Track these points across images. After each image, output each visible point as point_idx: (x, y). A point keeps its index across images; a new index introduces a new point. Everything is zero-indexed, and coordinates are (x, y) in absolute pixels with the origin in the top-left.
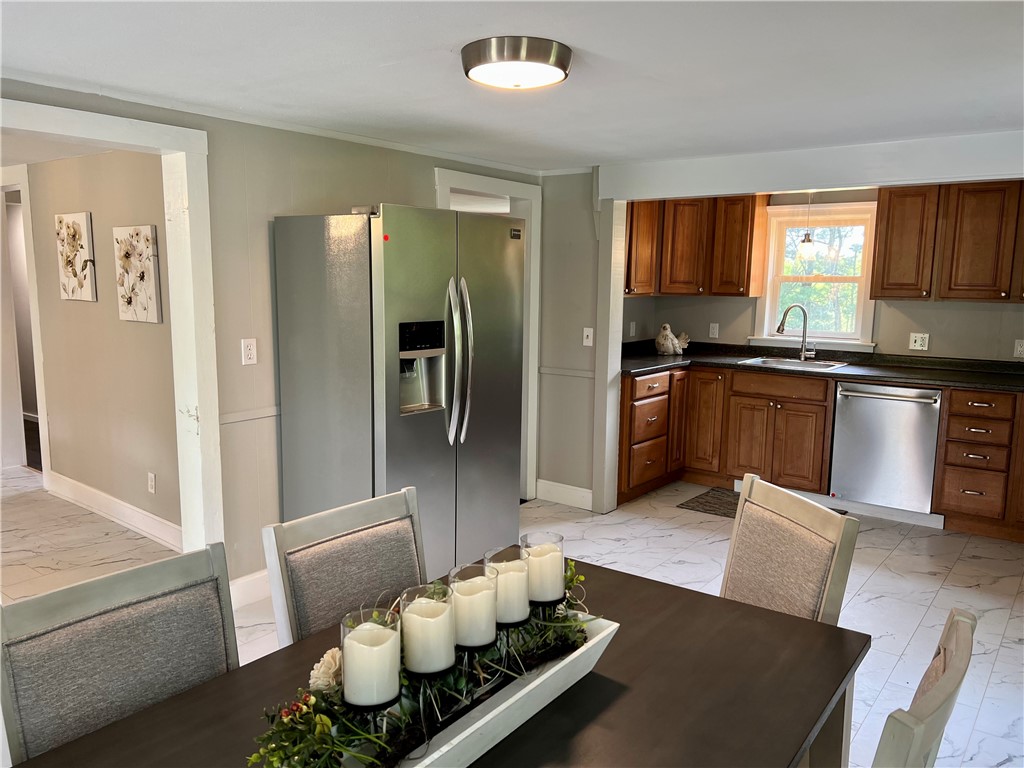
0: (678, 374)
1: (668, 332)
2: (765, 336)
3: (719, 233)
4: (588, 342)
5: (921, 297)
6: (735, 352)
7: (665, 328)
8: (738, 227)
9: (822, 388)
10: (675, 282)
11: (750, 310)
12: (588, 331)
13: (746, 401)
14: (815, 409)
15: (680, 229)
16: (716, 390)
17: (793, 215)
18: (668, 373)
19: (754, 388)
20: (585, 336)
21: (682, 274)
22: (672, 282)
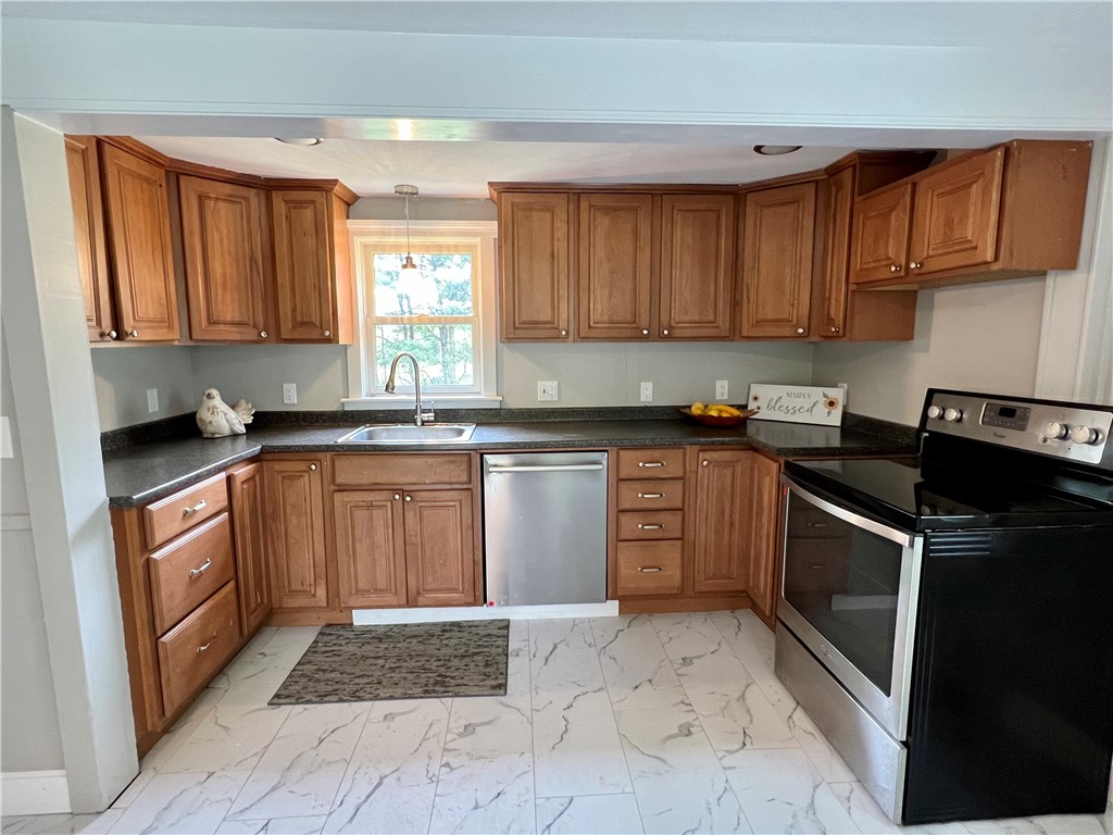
0: (242, 472)
1: (218, 401)
2: (364, 398)
3: (282, 250)
5: (558, 338)
6: (325, 421)
7: (209, 396)
8: (310, 242)
9: (464, 466)
10: (218, 323)
11: (339, 363)
13: (358, 496)
14: (456, 495)
15: (214, 238)
16: (308, 488)
17: (383, 233)
18: (223, 475)
19: (368, 477)
21: (229, 308)
22: (211, 322)
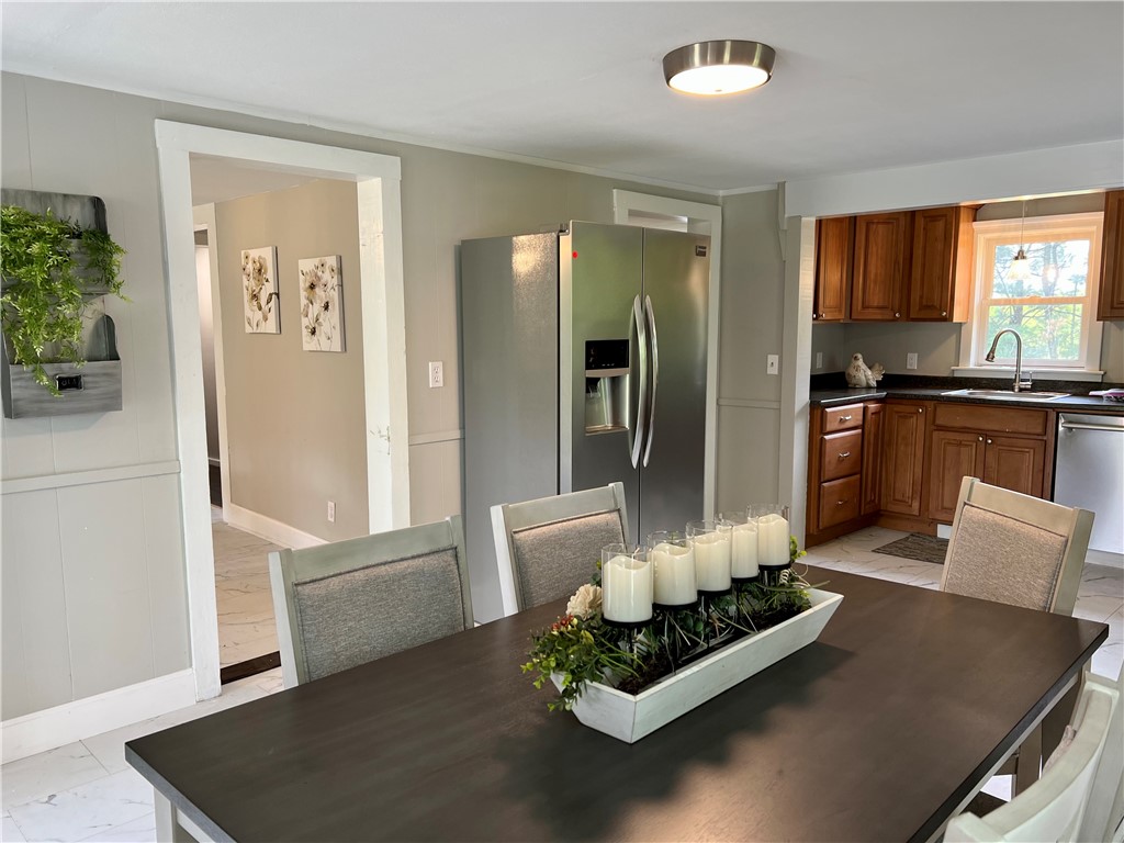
0: (872, 406)
1: (860, 362)
2: (972, 366)
3: (918, 252)
4: (773, 370)
6: (937, 384)
7: (856, 358)
8: (940, 246)
9: (1040, 420)
10: (868, 307)
11: (953, 338)
12: (773, 359)
13: (951, 436)
14: (1031, 443)
15: (873, 249)
16: (916, 424)
17: (1004, 230)
18: (861, 405)
19: (959, 422)
20: (769, 363)
21: (876, 298)
22: (864, 307)
